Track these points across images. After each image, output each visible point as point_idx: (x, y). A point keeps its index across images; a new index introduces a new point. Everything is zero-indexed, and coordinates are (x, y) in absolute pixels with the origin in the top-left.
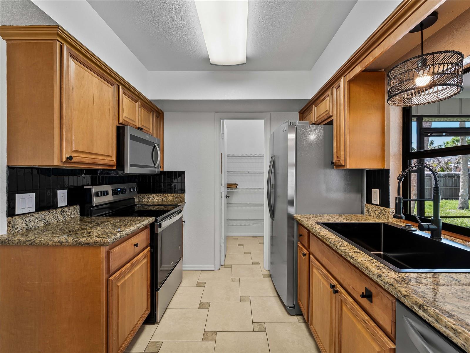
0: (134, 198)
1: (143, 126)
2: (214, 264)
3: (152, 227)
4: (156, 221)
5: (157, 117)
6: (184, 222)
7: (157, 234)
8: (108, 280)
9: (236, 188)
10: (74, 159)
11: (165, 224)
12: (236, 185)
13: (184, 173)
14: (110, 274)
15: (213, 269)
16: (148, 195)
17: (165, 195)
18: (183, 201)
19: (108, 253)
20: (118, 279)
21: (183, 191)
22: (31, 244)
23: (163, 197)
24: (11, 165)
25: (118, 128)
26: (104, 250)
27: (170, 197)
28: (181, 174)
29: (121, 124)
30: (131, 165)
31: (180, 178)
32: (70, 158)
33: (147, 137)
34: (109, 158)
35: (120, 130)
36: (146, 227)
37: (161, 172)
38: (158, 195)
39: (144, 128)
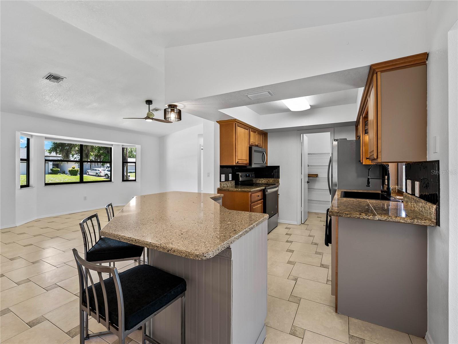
0: (253, 180)
1: (258, 143)
2: (297, 222)
3: (264, 191)
4: (265, 188)
5: (264, 136)
6: (279, 195)
7: (266, 194)
8: (251, 204)
9: (317, 177)
10: (239, 162)
11: (270, 191)
12: (317, 176)
13: (279, 167)
14: (252, 202)
15: (296, 224)
16: (259, 179)
17: (268, 179)
18: (278, 182)
19: (251, 195)
20: (254, 205)
21: (278, 177)
22: (228, 190)
23: (267, 180)
24: (221, 165)
25: (250, 147)
26: (250, 193)
27: (271, 180)
28: (277, 168)
29: (250, 145)
30: (255, 164)
31: (276, 170)
32: (238, 162)
33: (260, 149)
34: (247, 161)
35: (250, 149)
36: (261, 191)
37: (266, 166)
38: (264, 179)
39: (258, 144)
